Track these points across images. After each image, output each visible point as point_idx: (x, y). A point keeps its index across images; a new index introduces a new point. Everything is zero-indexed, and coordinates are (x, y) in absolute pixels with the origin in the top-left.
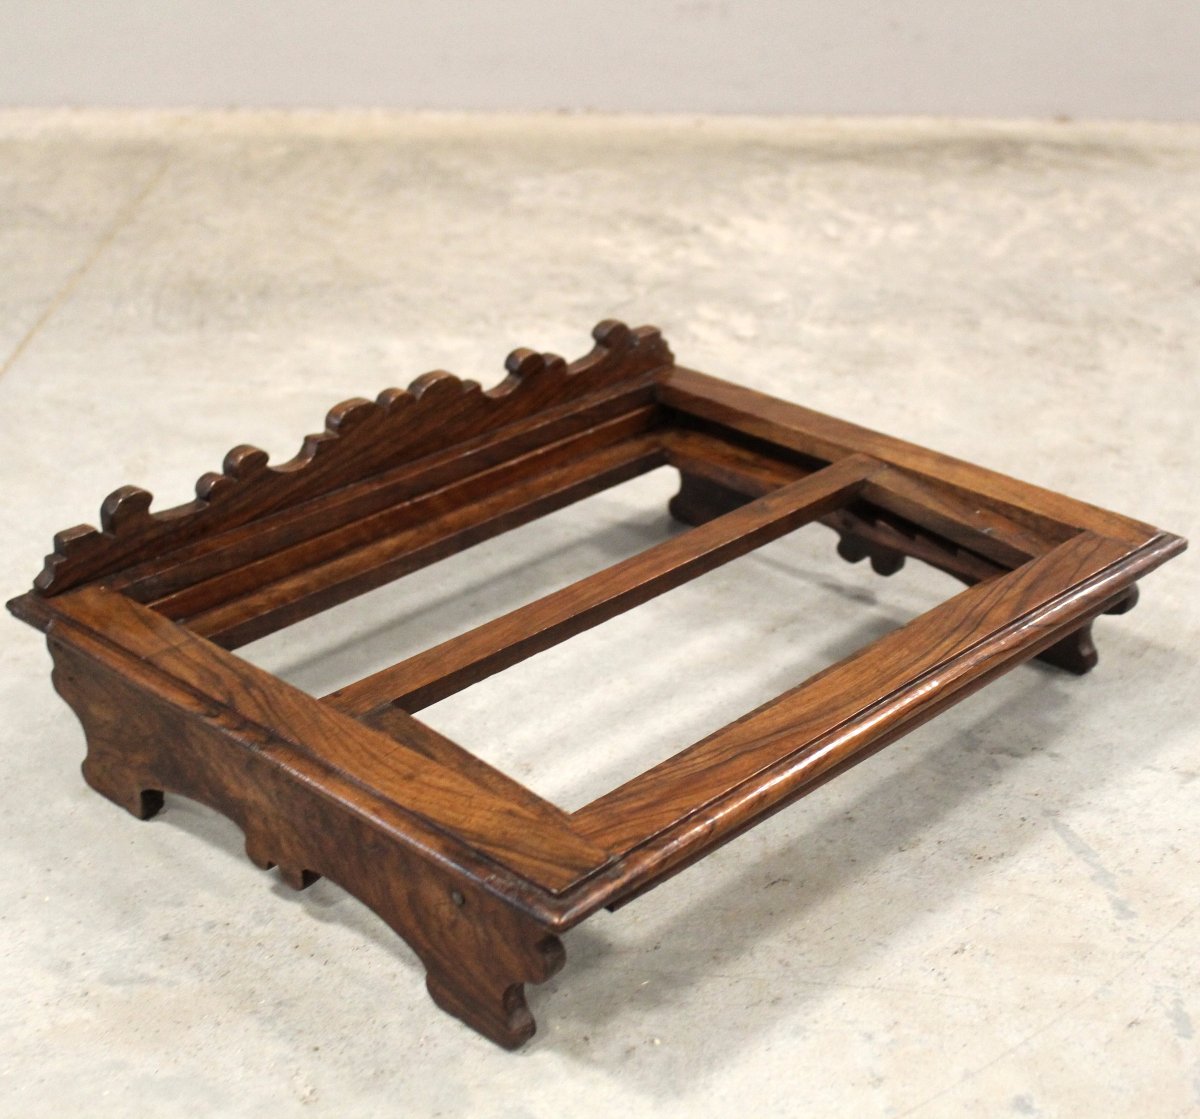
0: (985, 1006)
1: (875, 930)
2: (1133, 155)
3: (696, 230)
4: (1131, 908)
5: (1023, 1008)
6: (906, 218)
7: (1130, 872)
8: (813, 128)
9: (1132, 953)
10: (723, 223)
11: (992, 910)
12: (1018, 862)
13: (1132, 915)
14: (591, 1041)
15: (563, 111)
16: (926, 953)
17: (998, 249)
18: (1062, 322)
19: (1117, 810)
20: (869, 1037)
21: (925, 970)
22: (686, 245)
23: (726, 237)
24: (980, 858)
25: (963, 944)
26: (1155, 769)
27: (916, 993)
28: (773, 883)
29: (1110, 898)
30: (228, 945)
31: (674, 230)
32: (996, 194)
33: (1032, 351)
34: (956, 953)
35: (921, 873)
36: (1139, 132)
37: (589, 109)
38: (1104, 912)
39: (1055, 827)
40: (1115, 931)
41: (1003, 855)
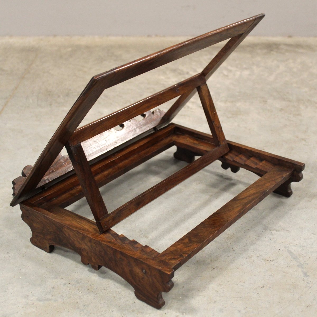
0: (270, 302)
1: (241, 282)
2: (310, 48)
4: (308, 274)
5: (280, 302)
6: (246, 69)
7: (307, 264)
9: (308, 287)
11: (271, 275)
12: (278, 261)
13: (308, 276)
14: (167, 314)
15: (149, 36)
16: (254, 288)
17: (272, 78)
18: (290, 101)
19: (304, 246)
20: (240, 311)
21: (254, 292)
24: (268, 261)
25: (264, 285)
26: (314, 234)
27: (251, 299)
28: (213, 269)
29: (302, 271)
30: (70, 289)
31: (182, 73)
32: (271, 61)
33: (281, 110)
34: (262, 287)
35: (252, 265)
37: (156, 35)
38: (301, 275)
39: (288, 251)
40: (303, 280)
41: (274, 259)
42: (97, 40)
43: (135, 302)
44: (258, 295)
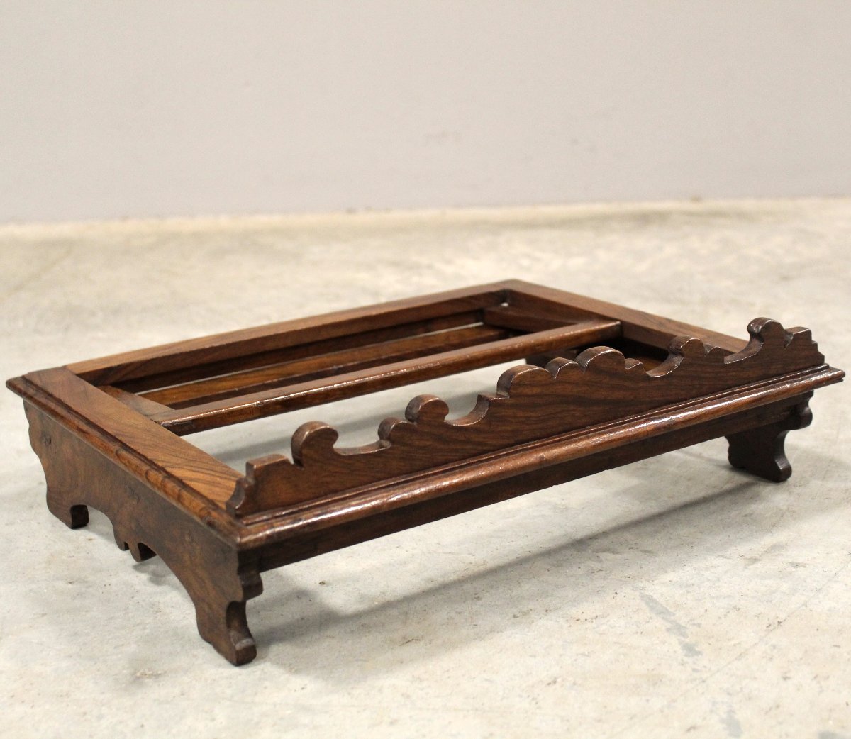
0: (568, 721)
1: (485, 671)
3: (430, 267)
4: (697, 649)
5: (599, 721)
6: (578, 254)
7: (699, 625)
8: (523, 212)
9: (695, 680)
10: (449, 262)
11: (583, 654)
12: (608, 621)
13: (699, 653)
15: (351, 211)
16: (525, 685)
17: (642, 267)
19: (692, 585)
21: (520, 696)
22: (421, 275)
23: (450, 269)
24: (577, 620)
25: (556, 678)
26: (726, 557)
27: (512, 713)
28: (407, 643)
29: (680, 643)
31: (415, 268)
32: (642, 241)
34: (549, 684)
35: (528, 632)
36: (749, 204)
37: (368, 209)
38: (675, 652)
39: (642, 597)
40: (682, 665)
41: (597, 617)
42: (224, 221)
43: (142, 726)
44: (534, 702)
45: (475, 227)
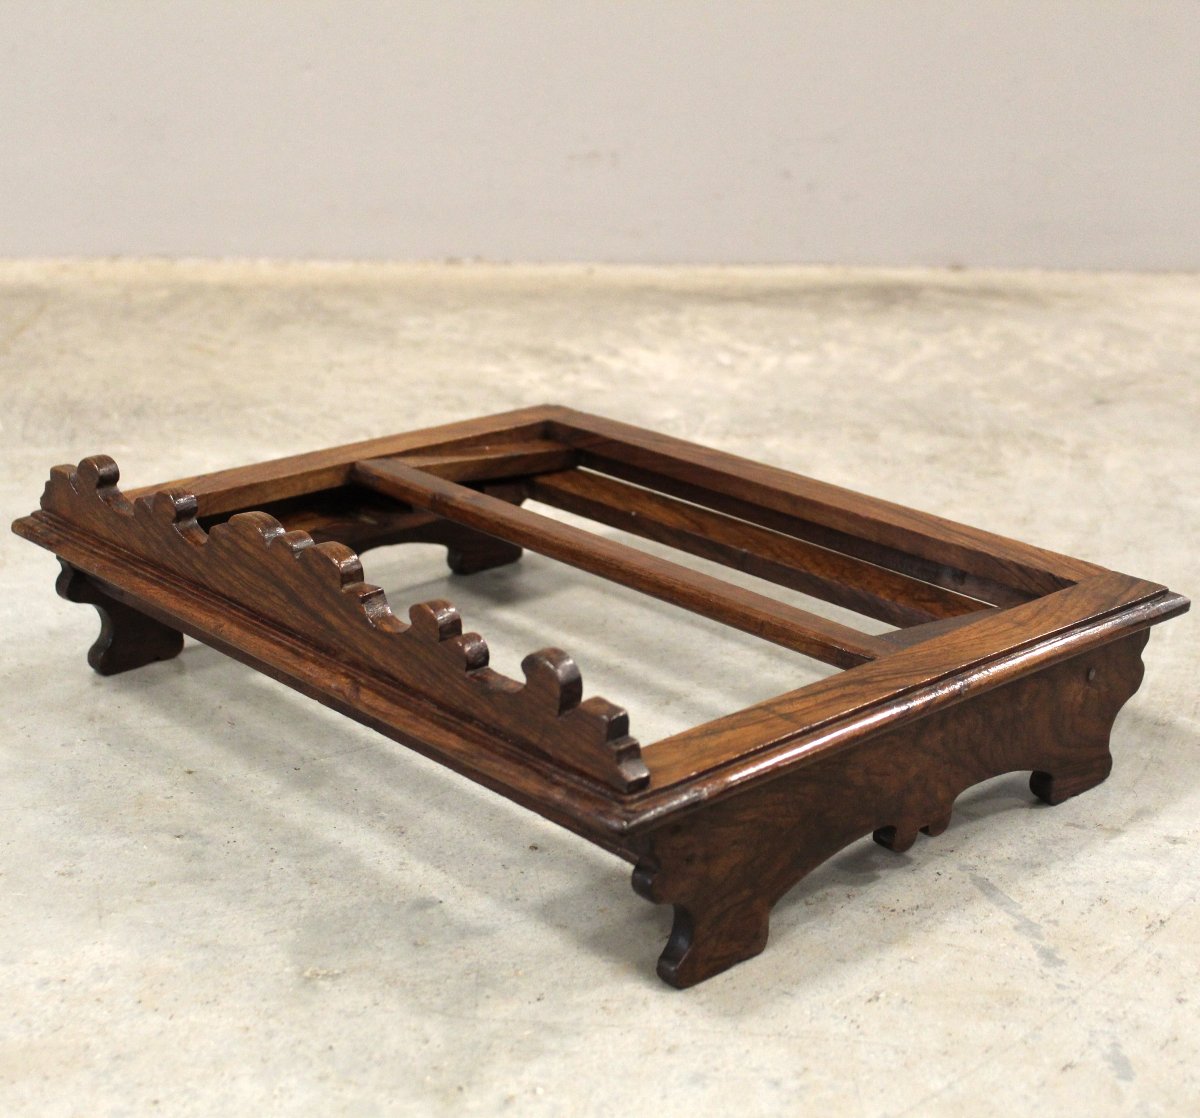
0: (904, 1052)
1: (780, 980)
2: (1027, 298)
3: (587, 359)
4: (1059, 956)
5: (945, 1053)
6: (799, 349)
7: (1056, 923)
8: (706, 275)
9: (1063, 999)
10: (614, 353)
12: (935, 913)
13: (1062, 962)
14: (466, 1089)
15: (452, 261)
16: (838, 1001)
17: (894, 375)
18: (962, 435)
20: (776, 1084)
21: (836, 1017)
22: (576, 372)
23: (616, 365)
24: (893, 911)
25: (878, 993)
26: (1078, 826)
27: (827, 1040)
29: (1035, 947)
30: (62, 1001)
31: (565, 359)
32: (891, 330)
33: (931, 459)
34: (870, 1001)
35: (829, 926)
36: (1032, 279)
37: (478, 259)
38: (1030, 959)
39: (974, 880)
40: (1043, 978)
41: (918, 907)
42: (265, 269)
43: (331, 1048)
44: (854, 1026)
45: (642, 296)
